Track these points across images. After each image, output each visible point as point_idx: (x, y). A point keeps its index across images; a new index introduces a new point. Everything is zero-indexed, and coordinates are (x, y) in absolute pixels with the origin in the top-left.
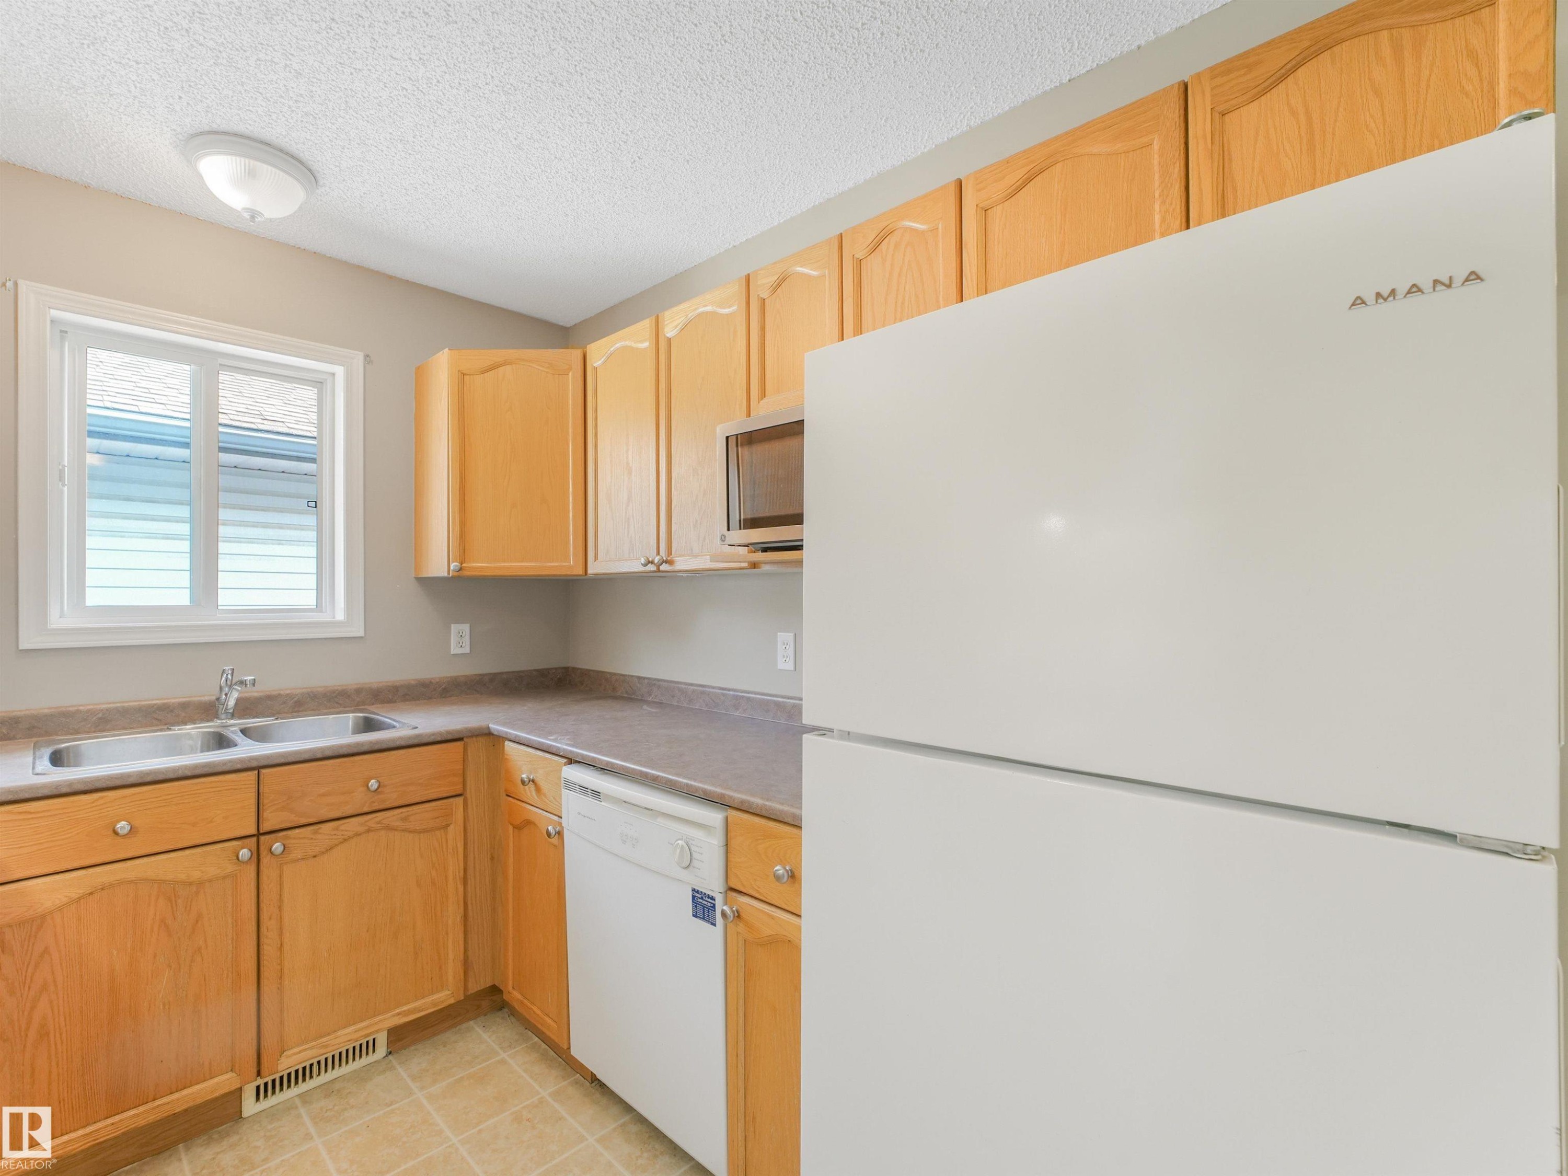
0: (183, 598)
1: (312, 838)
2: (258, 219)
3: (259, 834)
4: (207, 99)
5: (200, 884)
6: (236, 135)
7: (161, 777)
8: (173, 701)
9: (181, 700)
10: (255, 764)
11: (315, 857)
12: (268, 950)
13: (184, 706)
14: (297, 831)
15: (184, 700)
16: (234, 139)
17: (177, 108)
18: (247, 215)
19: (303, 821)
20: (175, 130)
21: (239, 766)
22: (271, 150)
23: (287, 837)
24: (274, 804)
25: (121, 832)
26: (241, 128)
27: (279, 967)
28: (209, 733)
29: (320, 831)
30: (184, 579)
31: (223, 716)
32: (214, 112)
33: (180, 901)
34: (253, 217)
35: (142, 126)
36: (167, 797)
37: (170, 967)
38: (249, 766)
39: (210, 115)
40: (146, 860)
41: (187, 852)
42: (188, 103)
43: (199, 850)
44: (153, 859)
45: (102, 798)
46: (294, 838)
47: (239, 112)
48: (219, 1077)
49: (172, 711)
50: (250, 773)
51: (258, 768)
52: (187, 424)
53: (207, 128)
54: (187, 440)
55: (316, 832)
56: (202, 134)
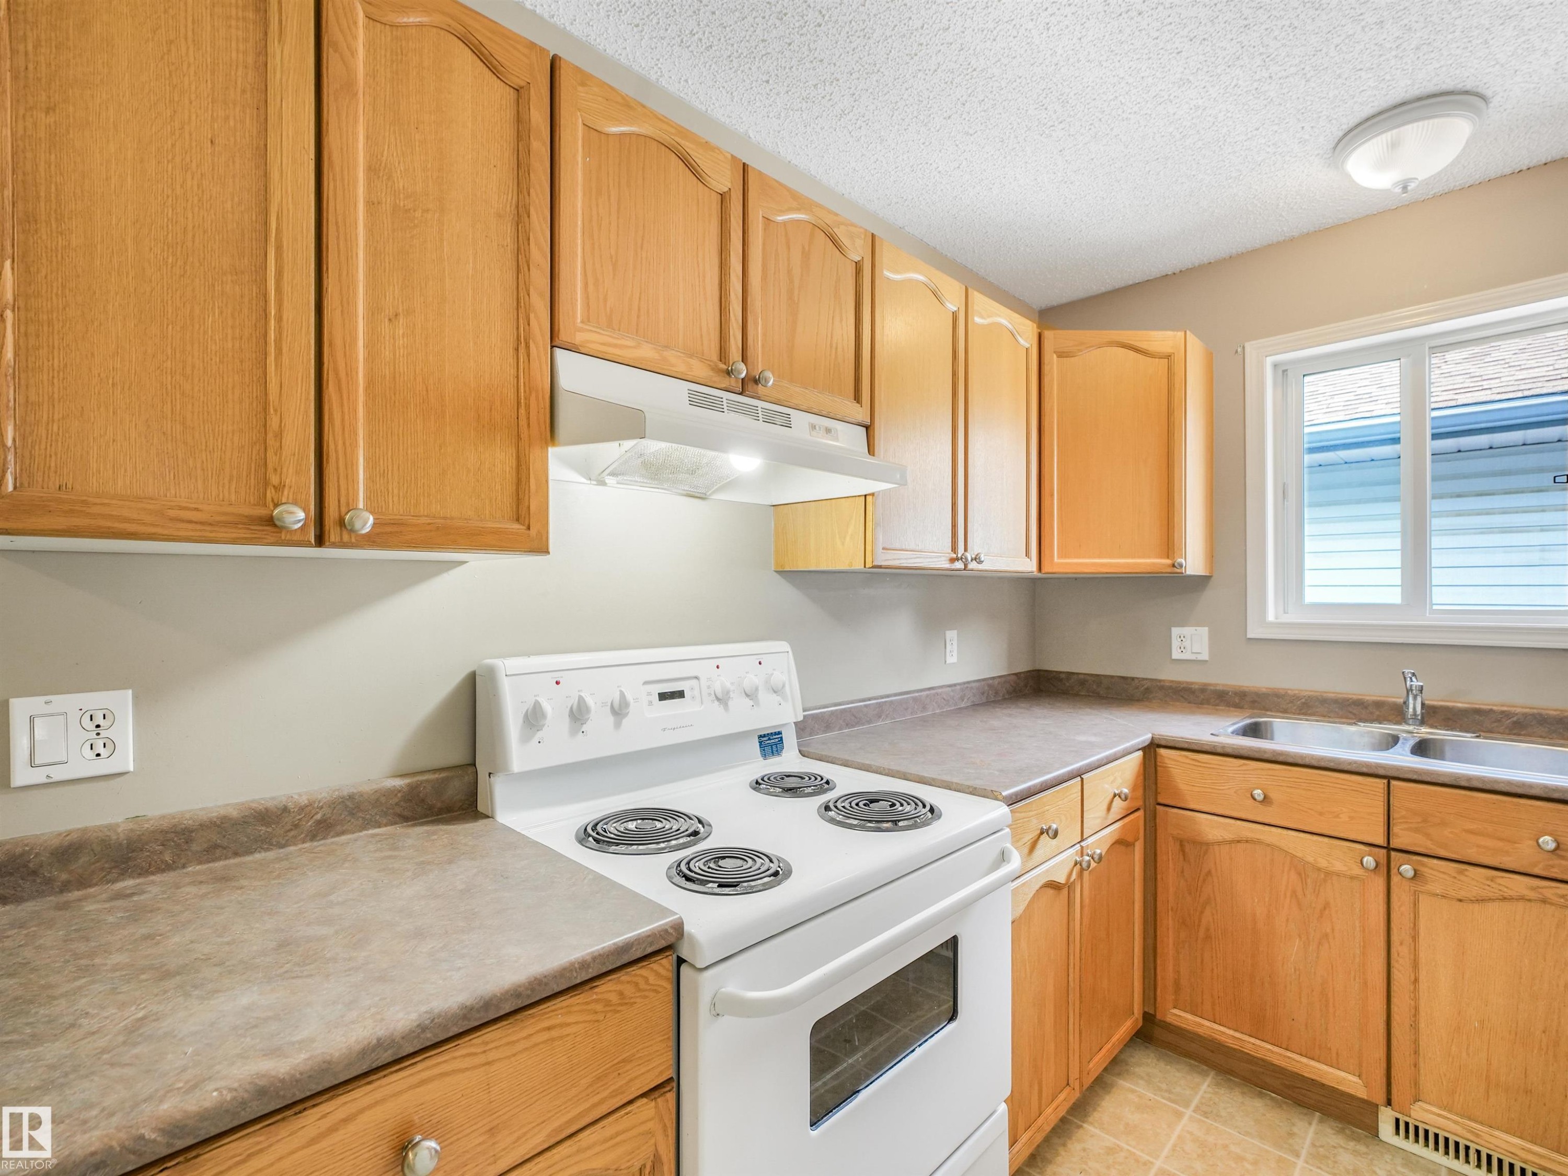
0: (1394, 597)
1: (1455, 878)
2: (1412, 186)
3: (1388, 848)
4: (1321, 112)
5: (1329, 874)
6: (1368, 119)
7: (1290, 760)
8: (1368, 698)
9: (1375, 698)
10: (1389, 774)
11: (1460, 900)
12: (1401, 976)
13: (1379, 705)
14: (1435, 861)
15: (1379, 699)
16: (1369, 123)
17: (1307, 137)
18: (1398, 190)
19: (1443, 853)
20: (1318, 154)
21: (1365, 770)
22: (1410, 106)
23: (1423, 865)
24: (1407, 822)
25: (1256, 797)
26: (1368, 111)
27: (1413, 1003)
28: (1389, 734)
29: (1466, 873)
30: (1396, 577)
31: (1411, 722)
32: (1335, 117)
33: (1309, 881)
34: (1405, 188)
35: (1294, 170)
36: (1296, 780)
37: (1300, 937)
38: (1376, 773)
39: (1334, 121)
40: (1280, 830)
41: (1315, 838)
42: (1312, 127)
43: (1326, 840)
44: (1285, 832)
45: (1244, 764)
46: (1432, 869)
47: (1355, 99)
48: (1347, 1075)
49: (1366, 708)
50: (1377, 780)
51: (1389, 778)
52: (1397, 419)
53: (1341, 134)
54: (1397, 435)
55: (1461, 872)
56: (1340, 141)
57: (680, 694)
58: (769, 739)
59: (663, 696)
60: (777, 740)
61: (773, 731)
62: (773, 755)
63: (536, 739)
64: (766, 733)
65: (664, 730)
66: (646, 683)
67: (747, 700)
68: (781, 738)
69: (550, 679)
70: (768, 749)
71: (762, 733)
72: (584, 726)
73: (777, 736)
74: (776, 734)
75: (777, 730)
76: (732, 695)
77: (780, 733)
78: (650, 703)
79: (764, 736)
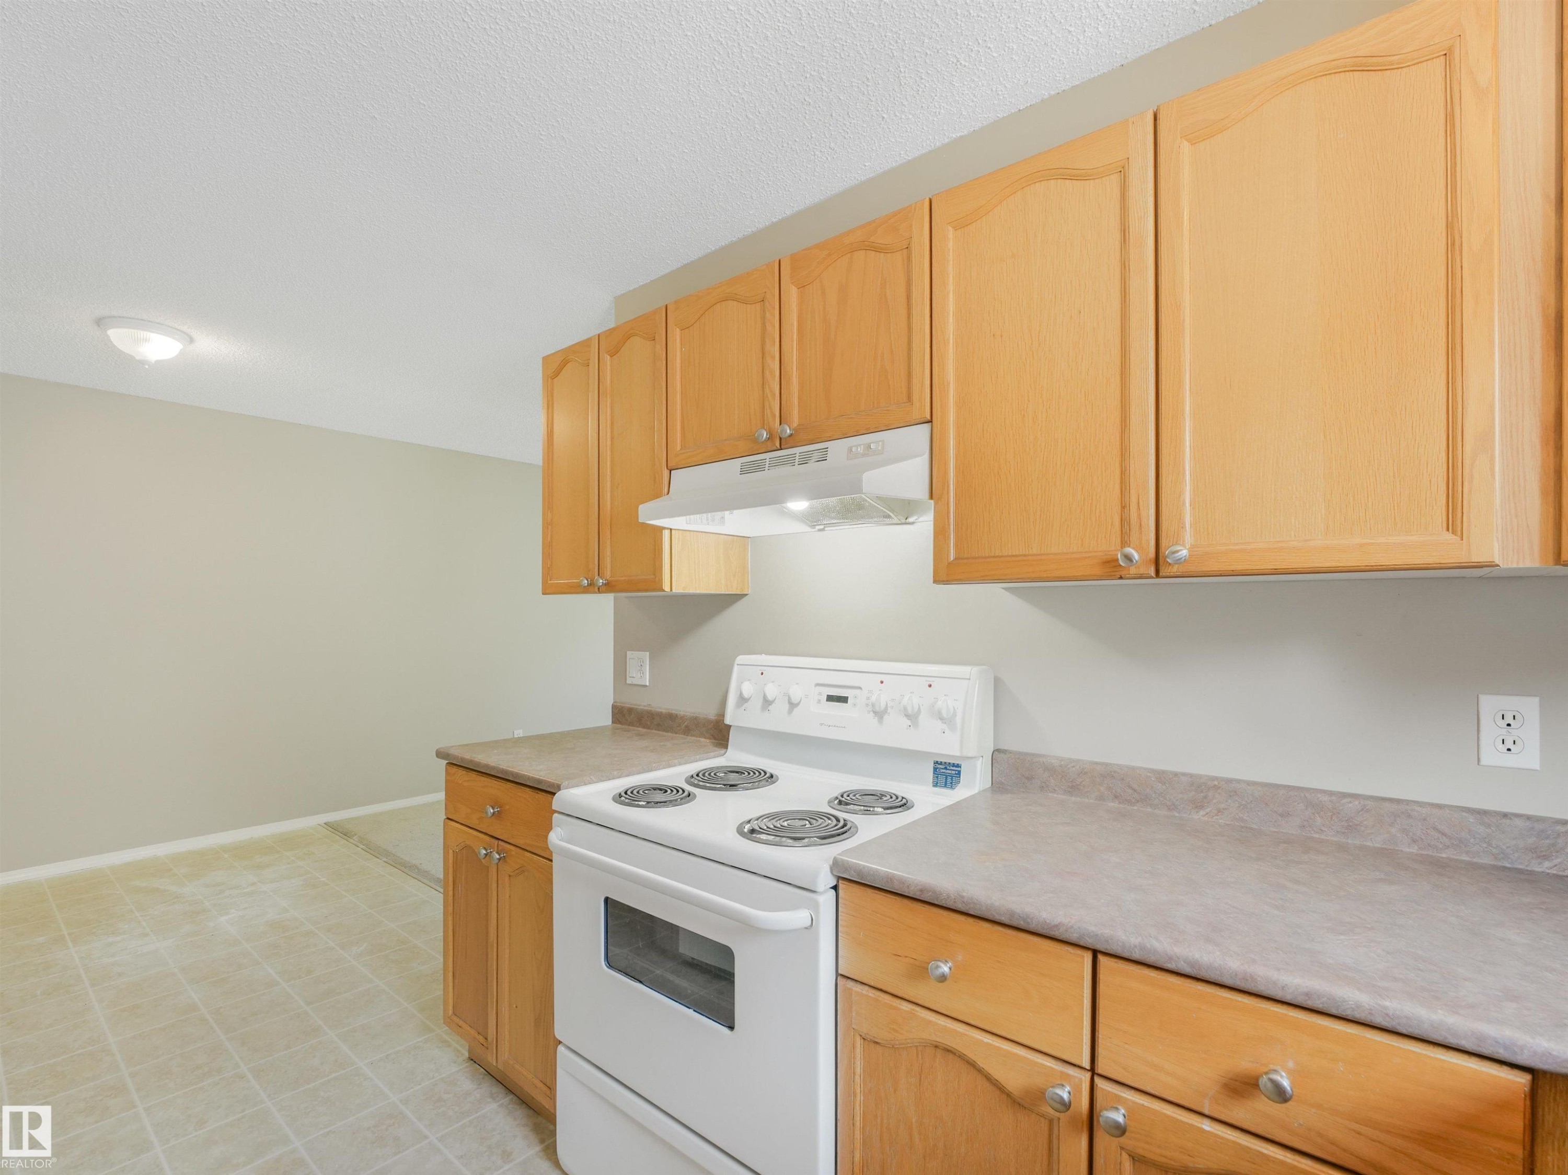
57: (843, 700)
58: (946, 768)
59: (830, 698)
60: (954, 772)
61: (952, 762)
62: (945, 786)
63: (743, 708)
64: (943, 760)
65: (822, 724)
66: (818, 685)
67: (905, 719)
68: (959, 772)
69: (758, 670)
70: (942, 779)
71: (939, 760)
72: (770, 706)
73: (954, 768)
74: (954, 765)
75: (956, 762)
76: (889, 710)
77: (958, 766)
78: (819, 701)
79: (941, 763)
